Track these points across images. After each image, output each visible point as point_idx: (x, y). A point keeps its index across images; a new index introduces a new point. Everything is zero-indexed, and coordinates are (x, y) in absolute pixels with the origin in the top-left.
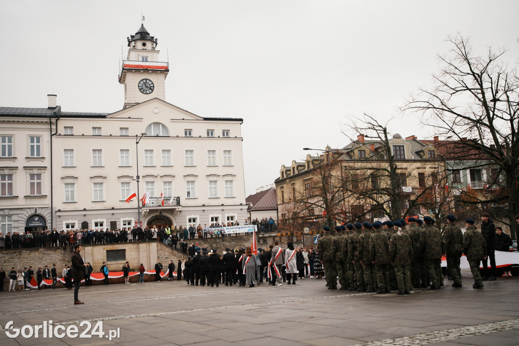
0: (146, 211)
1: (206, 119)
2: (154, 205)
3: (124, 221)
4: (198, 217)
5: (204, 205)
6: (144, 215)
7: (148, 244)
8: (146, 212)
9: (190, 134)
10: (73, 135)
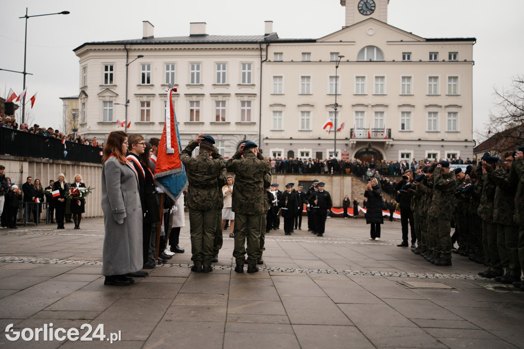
0: (352, 142)
1: (428, 40)
2: (361, 136)
3: (330, 152)
4: (412, 152)
5: (420, 140)
6: (352, 147)
7: (342, 177)
8: (353, 144)
9: (409, 58)
10: (282, 61)
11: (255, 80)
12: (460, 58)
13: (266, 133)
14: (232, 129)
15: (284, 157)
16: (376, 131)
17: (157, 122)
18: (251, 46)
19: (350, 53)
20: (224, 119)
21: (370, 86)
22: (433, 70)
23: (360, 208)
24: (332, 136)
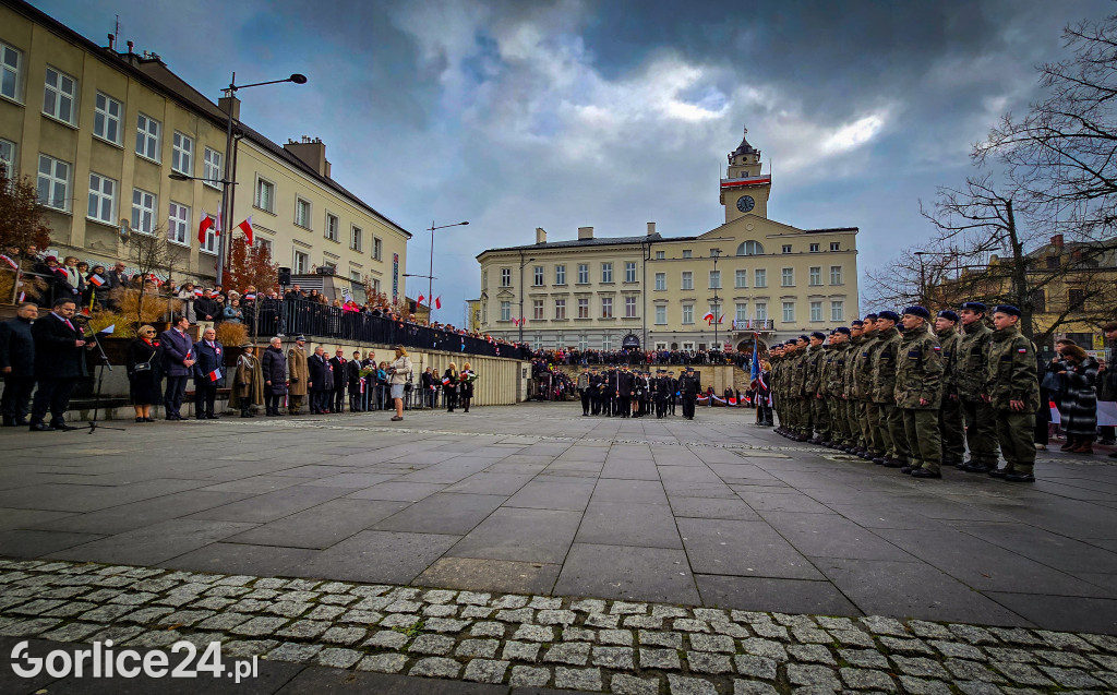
11: (639, 278)
12: (841, 248)
13: (650, 326)
14: (619, 324)
15: (668, 348)
16: (759, 322)
17: (549, 320)
18: (634, 246)
19: (730, 248)
20: (610, 315)
21: (751, 280)
22: (815, 261)
23: (742, 397)
24: (713, 328)
